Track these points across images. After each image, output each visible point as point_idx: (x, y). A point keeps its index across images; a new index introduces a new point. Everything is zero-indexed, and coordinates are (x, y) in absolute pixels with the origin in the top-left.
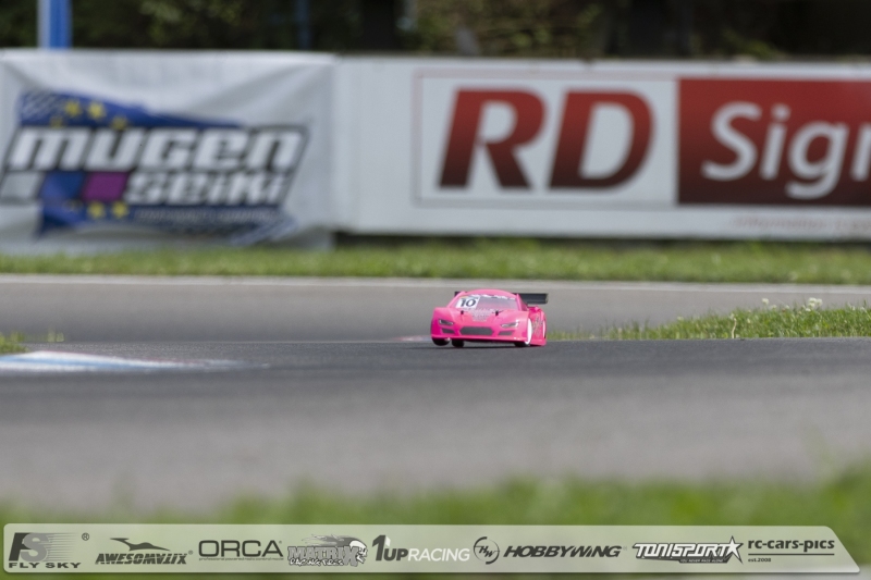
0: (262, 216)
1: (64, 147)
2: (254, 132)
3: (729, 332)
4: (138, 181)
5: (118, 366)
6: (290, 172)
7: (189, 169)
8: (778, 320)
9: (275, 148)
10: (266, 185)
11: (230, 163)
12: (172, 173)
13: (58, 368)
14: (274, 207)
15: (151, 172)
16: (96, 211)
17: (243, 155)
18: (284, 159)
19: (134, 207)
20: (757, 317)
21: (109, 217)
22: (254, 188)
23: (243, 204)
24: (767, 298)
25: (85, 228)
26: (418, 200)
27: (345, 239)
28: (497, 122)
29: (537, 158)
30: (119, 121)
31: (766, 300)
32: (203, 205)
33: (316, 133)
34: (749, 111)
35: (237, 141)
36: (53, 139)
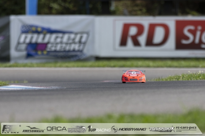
0: (78, 53)
1: (32, 38)
2: (76, 34)
3: (180, 79)
4: (49, 46)
5: (30, 88)
6: (85, 43)
7: (61, 43)
8: (192, 76)
9: (81, 37)
10: (80, 46)
11: (71, 41)
12: (57, 44)
13: (16, 89)
14: (81, 51)
15: (52, 44)
16: (39, 53)
17: (74, 39)
18: (83, 40)
19: (49, 52)
20: (187, 75)
21: (43, 54)
22: (76, 47)
23: (74, 51)
24: (190, 71)
25: (37, 57)
26: (115, 49)
27: (98, 58)
28: (133, 31)
29: (142, 39)
30: (45, 32)
31: (189, 72)
32: (65, 51)
33: (91, 34)
34: (192, 28)
35: (72, 36)
36: (29, 36)
